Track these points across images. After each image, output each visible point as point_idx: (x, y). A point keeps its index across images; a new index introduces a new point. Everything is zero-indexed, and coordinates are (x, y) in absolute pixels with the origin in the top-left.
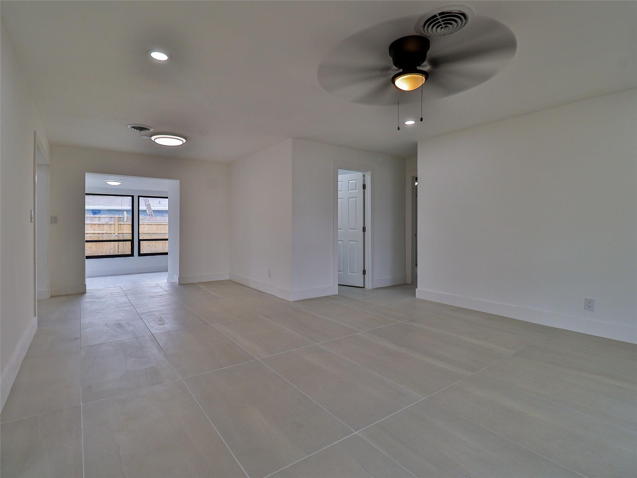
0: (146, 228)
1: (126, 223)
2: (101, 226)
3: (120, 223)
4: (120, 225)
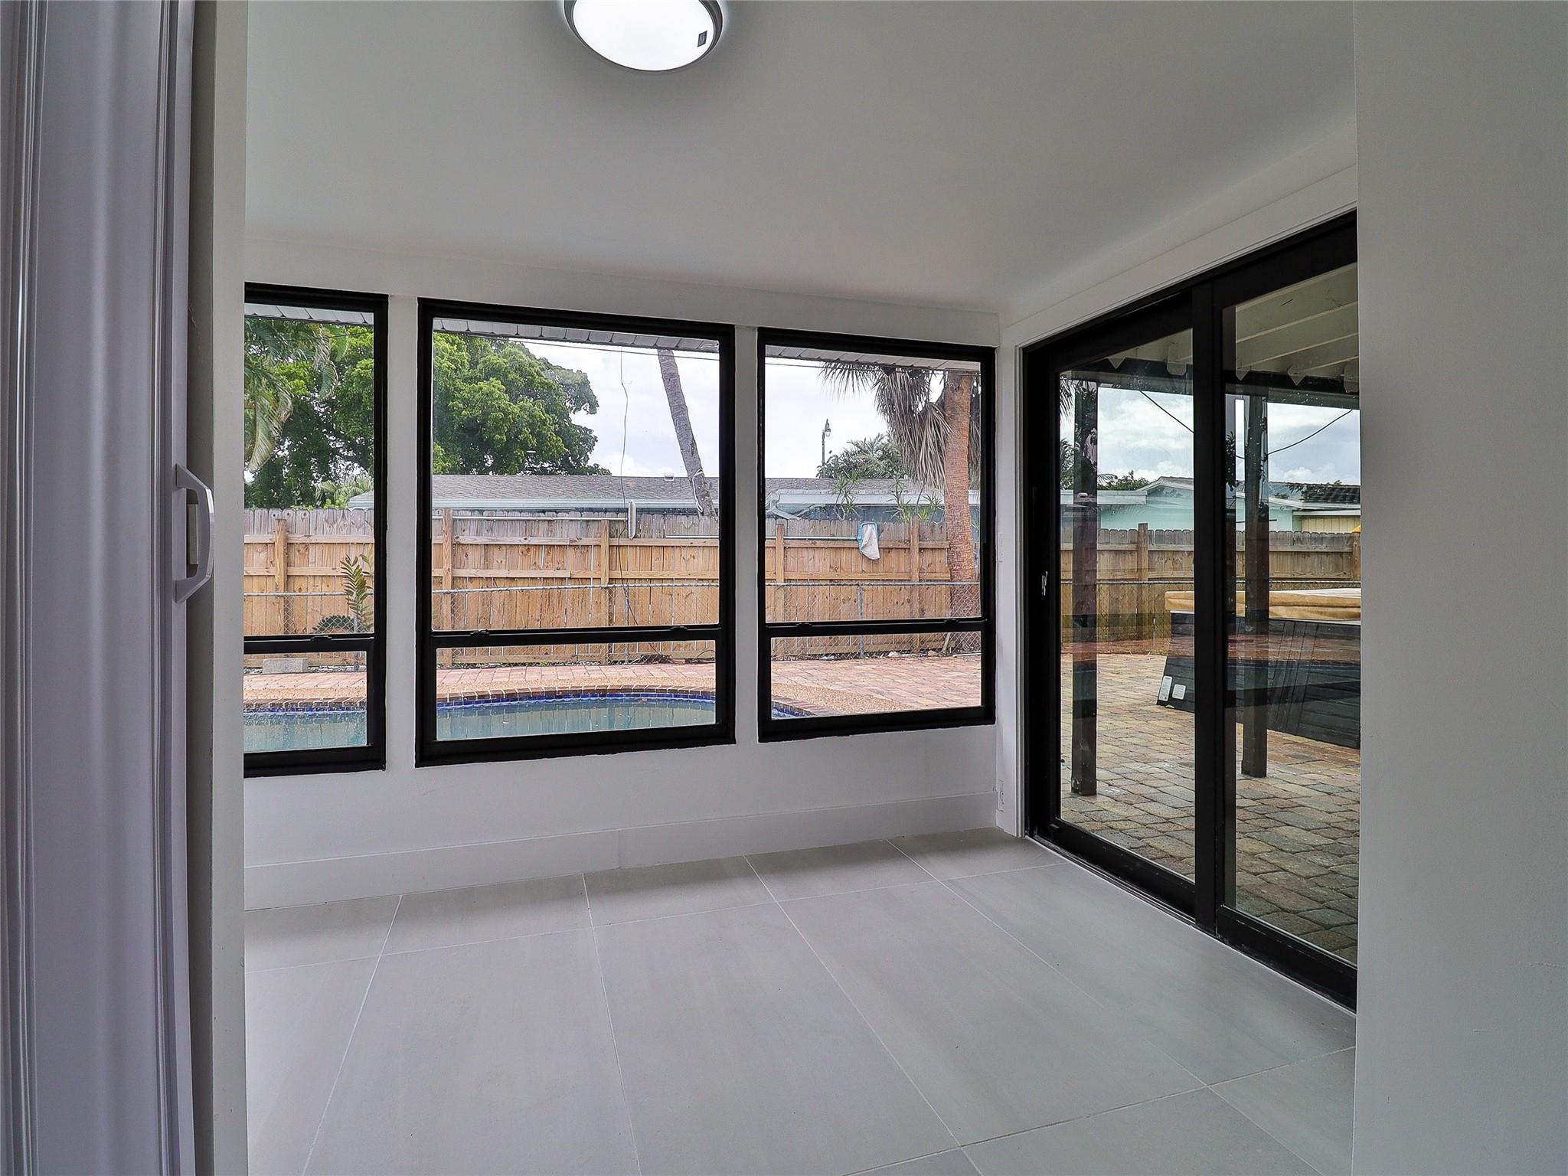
0: (700, 559)
1: (636, 542)
2: (557, 551)
3: (615, 542)
4: (615, 548)
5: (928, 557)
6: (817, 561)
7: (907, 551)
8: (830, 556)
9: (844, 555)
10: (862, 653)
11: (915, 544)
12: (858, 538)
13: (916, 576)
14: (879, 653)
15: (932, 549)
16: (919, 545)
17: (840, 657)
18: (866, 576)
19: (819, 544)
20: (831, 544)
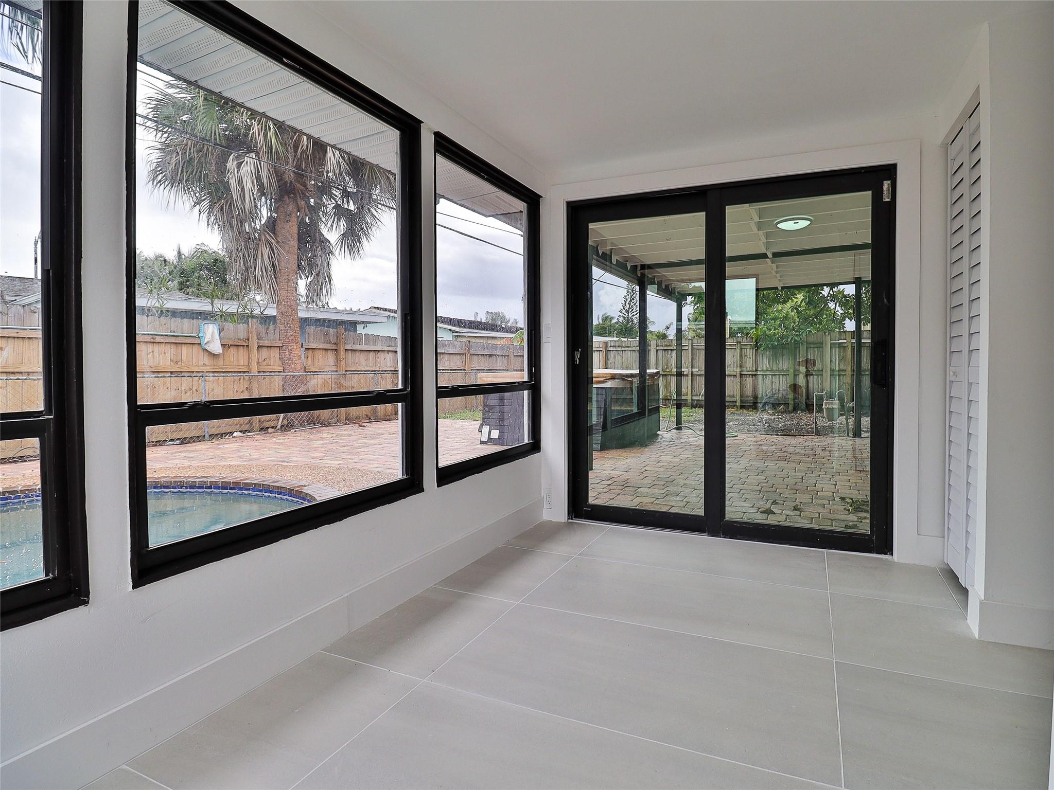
5: (264, 353)
6: (156, 354)
7: (245, 348)
8: (171, 351)
9: (185, 349)
10: (207, 436)
11: (254, 343)
12: (200, 335)
13: (255, 368)
14: (226, 434)
15: (267, 347)
16: (258, 343)
17: (184, 441)
18: (208, 369)
19: (158, 339)
20: (173, 340)
